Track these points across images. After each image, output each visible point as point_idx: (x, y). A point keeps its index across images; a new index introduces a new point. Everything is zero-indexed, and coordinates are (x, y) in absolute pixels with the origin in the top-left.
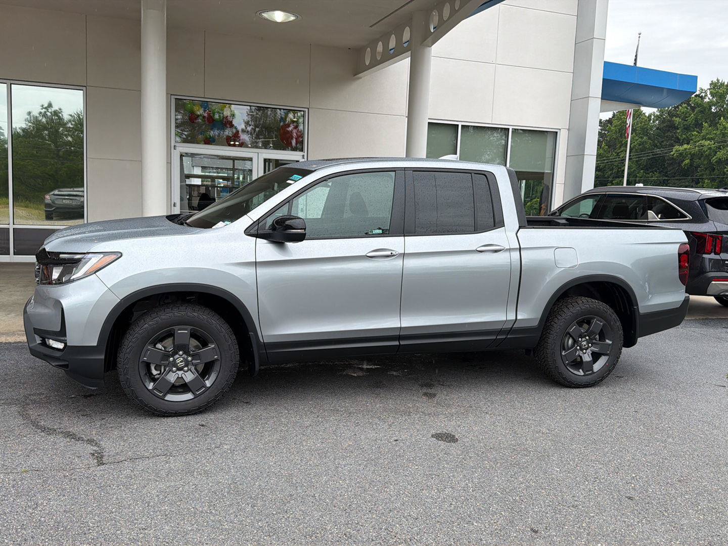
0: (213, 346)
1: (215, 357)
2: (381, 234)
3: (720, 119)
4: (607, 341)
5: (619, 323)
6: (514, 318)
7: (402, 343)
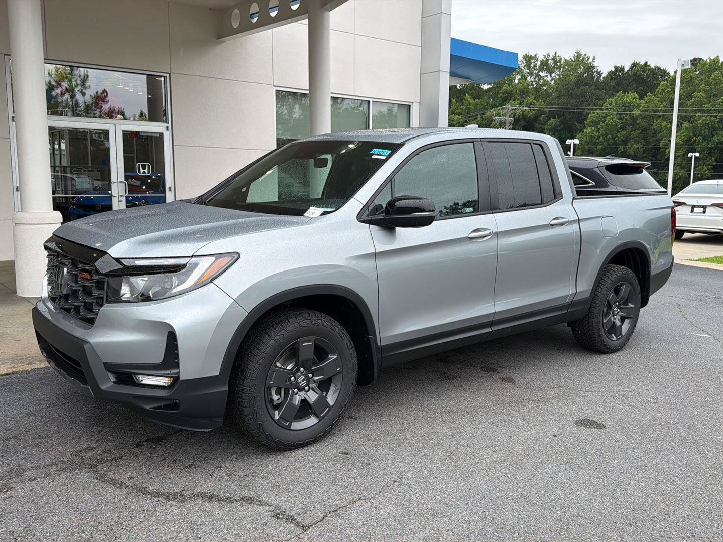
0: (336, 357)
1: (338, 369)
2: (473, 212)
3: (465, 95)
4: (629, 304)
5: (639, 287)
6: (575, 292)
7: (494, 328)
